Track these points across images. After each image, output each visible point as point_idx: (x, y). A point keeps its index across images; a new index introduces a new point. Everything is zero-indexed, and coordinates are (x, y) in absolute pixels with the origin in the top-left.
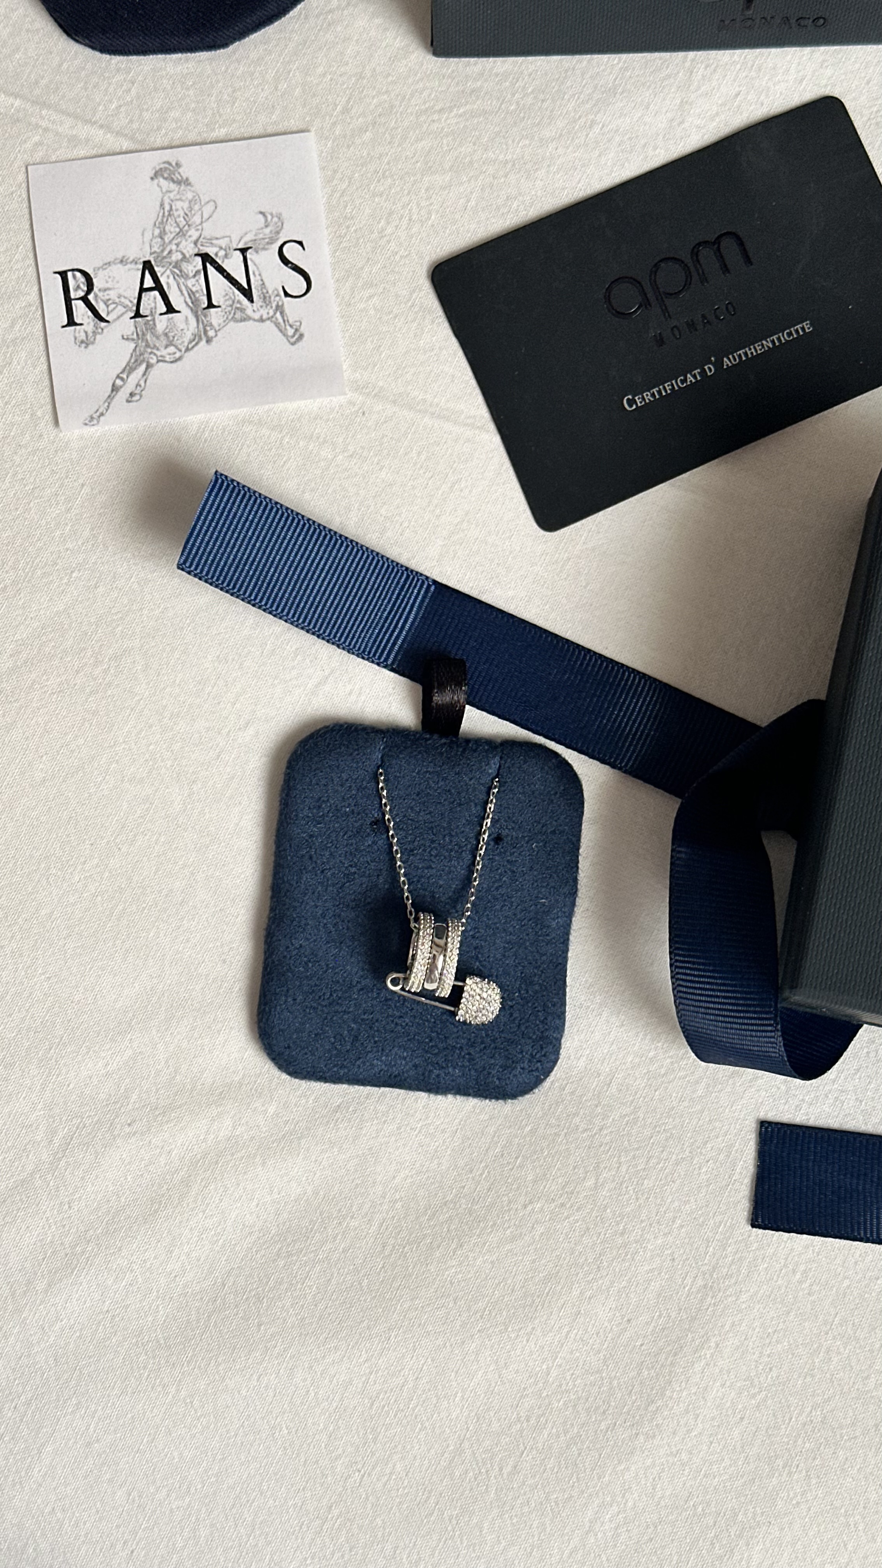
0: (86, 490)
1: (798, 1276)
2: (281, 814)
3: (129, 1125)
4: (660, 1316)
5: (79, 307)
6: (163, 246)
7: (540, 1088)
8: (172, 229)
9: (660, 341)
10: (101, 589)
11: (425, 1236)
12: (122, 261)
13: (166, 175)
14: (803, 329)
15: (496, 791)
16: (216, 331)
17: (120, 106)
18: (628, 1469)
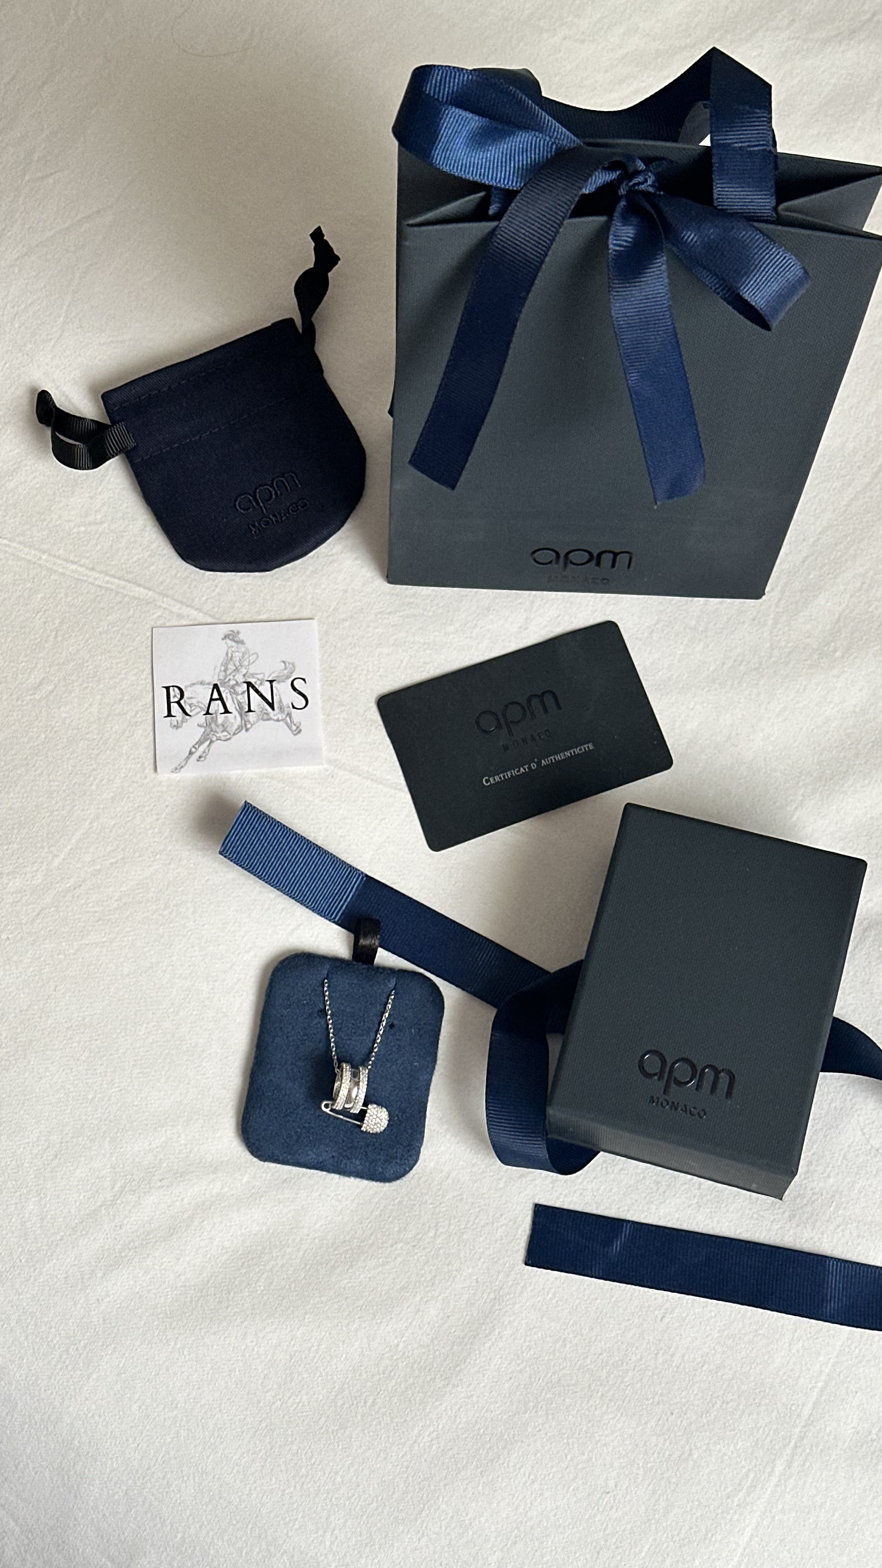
0: (169, 809)
1: (550, 1296)
2: (265, 1002)
3: (160, 1181)
4: (466, 1315)
5: (175, 707)
6: (226, 676)
7: (407, 1176)
8: (231, 667)
9: (506, 748)
10: (172, 866)
11: (331, 1260)
12: (202, 683)
13: (231, 637)
14: (588, 747)
15: (393, 997)
16: (252, 725)
17: (208, 599)
18: (441, 1404)
